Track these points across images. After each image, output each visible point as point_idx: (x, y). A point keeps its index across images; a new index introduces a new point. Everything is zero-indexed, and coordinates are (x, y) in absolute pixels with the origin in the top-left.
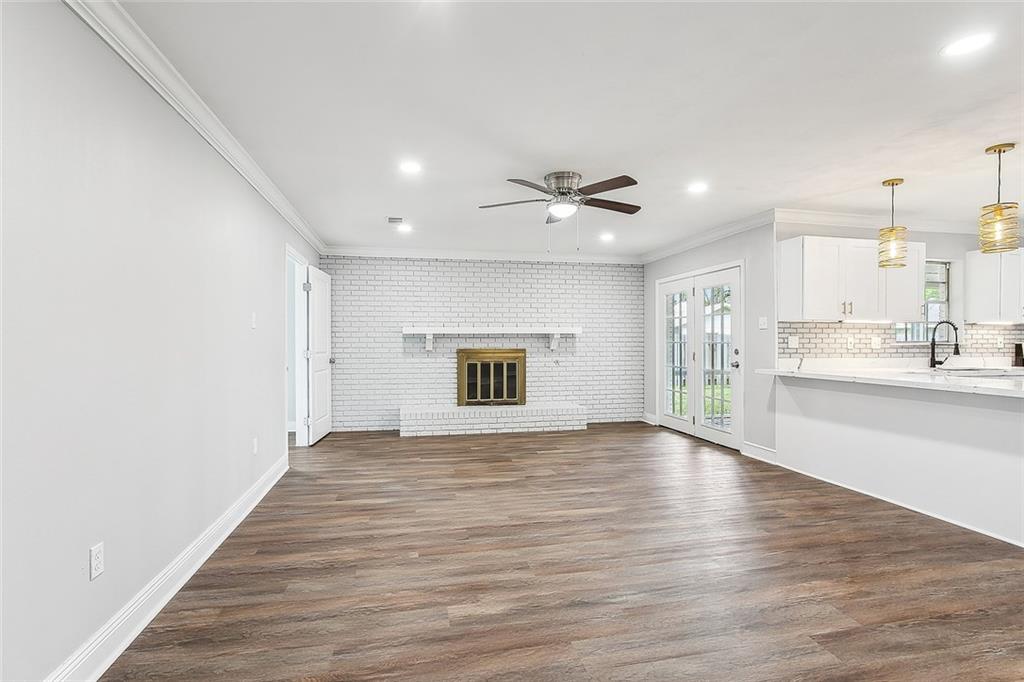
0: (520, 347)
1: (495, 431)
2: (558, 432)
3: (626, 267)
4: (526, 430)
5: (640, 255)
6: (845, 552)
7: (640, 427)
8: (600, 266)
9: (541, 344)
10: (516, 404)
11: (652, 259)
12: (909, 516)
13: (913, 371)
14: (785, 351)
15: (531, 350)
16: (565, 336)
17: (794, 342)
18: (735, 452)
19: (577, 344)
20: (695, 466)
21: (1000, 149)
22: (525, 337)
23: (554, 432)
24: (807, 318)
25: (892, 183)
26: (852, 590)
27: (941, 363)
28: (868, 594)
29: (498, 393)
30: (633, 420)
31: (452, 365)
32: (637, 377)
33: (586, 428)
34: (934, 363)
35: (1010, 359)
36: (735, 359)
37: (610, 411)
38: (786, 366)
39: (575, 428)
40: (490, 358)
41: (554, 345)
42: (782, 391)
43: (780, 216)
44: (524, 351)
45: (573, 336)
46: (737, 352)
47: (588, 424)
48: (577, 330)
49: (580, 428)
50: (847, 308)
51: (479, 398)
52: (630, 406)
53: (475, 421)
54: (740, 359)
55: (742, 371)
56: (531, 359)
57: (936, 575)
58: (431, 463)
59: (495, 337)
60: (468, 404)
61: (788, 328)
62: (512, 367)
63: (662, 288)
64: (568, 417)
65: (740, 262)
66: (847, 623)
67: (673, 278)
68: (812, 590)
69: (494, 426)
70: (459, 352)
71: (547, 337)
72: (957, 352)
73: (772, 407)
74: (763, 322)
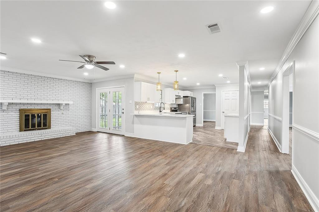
0: (48, 108)
1: (41, 139)
2: (66, 137)
3: (86, 83)
4: (54, 138)
5: (91, 80)
6: (159, 151)
7: (90, 133)
8: (78, 82)
9: (57, 107)
10: (47, 129)
11: (95, 81)
12: (164, 142)
13: (157, 113)
14: (136, 109)
15: (53, 109)
16: (66, 104)
17: (137, 107)
18: (123, 136)
19: (70, 107)
20: (109, 142)
21: (177, 71)
22: (50, 104)
23: (64, 137)
24: (142, 101)
25: (159, 73)
26: (165, 156)
27: (161, 111)
28: (167, 156)
29: (39, 125)
30: (88, 131)
31: (17, 116)
32: (89, 117)
33: (75, 134)
34: (160, 111)
35: (170, 111)
36: (123, 111)
37: (81, 128)
38: (136, 113)
39: (72, 135)
40: (35, 112)
41: (62, 108)
42: (136, 119)
43: (136, 76)
44: (50, 109)
45: (68, 104)
46: (123, 109)
47: (76, 133)
48: (71, 103)
49: (73, 135)
50: (148, 99)
51: (30, 128)
52: (87, 126)
53: (32, 136)
54: (124, 111)
55: (125, 114)
56: (53, 113)
57: (173, 150)
58: (23, 154)
59: (38, 104)
60: (25, 131)
61: (137, 103)
62: (45, 116)
63: (98, 91)
64: (69, 132)
65: (125, 86)
66: (167, 161)
67: (102, 88)
68: (159, 158)
69: (40, 138)
70: (20, 110)
71: (59, 105)
72: (164, 109)
73: (133, 123)
74: (131, 102)
